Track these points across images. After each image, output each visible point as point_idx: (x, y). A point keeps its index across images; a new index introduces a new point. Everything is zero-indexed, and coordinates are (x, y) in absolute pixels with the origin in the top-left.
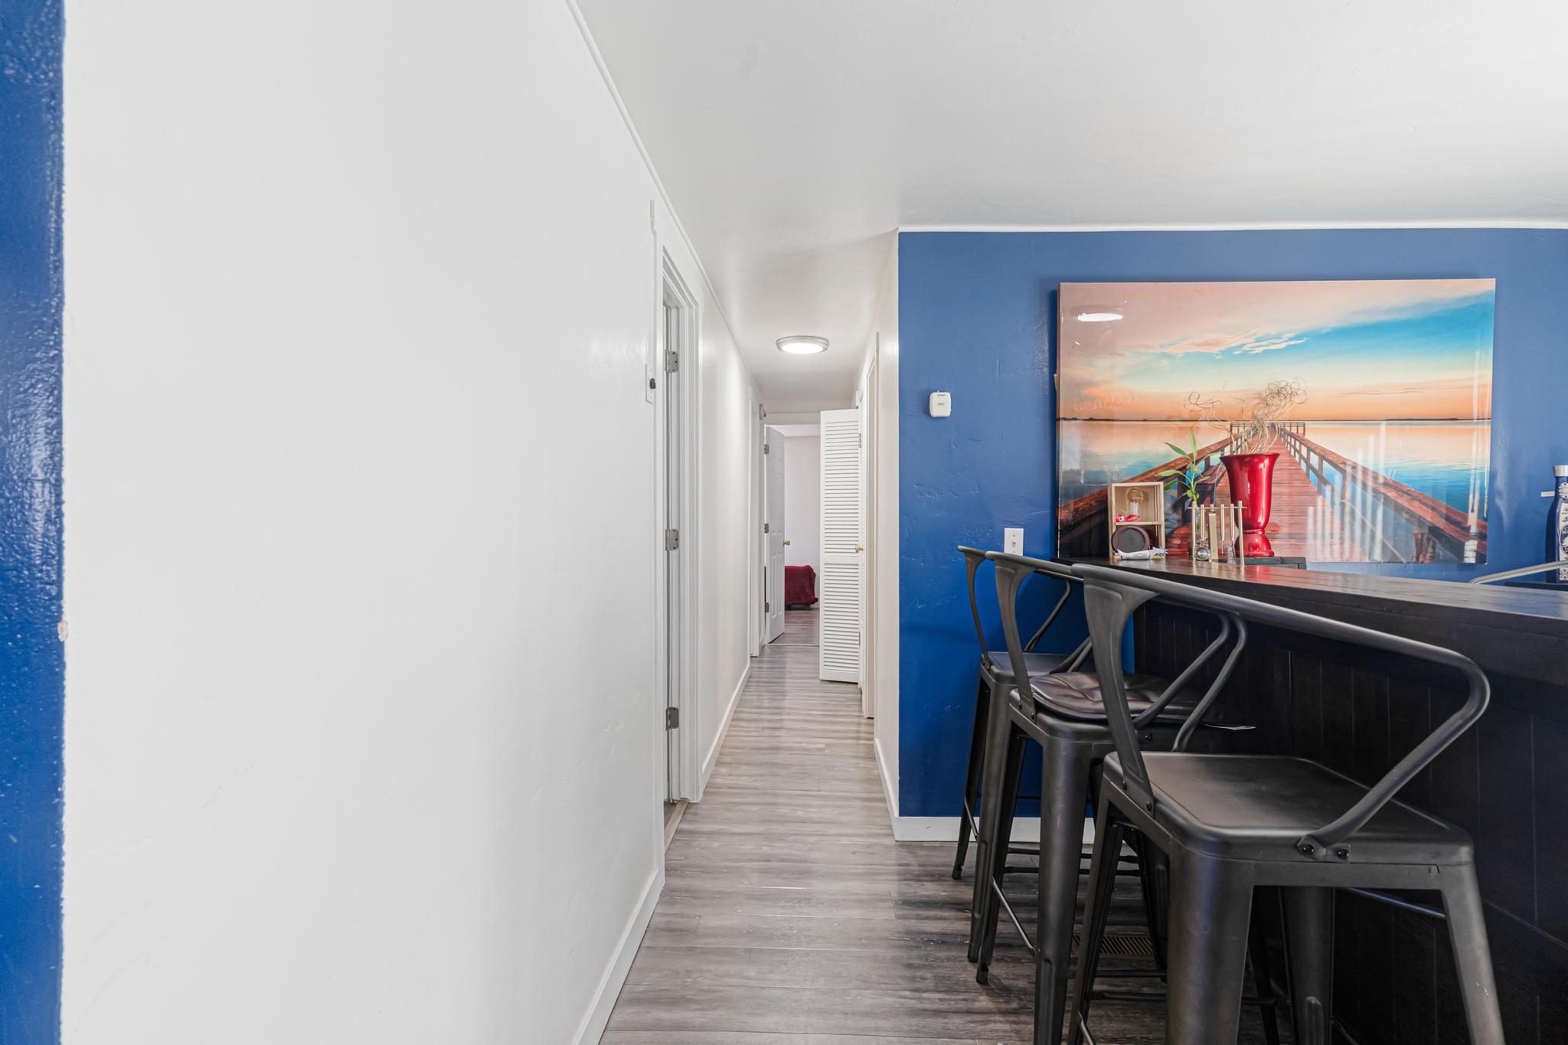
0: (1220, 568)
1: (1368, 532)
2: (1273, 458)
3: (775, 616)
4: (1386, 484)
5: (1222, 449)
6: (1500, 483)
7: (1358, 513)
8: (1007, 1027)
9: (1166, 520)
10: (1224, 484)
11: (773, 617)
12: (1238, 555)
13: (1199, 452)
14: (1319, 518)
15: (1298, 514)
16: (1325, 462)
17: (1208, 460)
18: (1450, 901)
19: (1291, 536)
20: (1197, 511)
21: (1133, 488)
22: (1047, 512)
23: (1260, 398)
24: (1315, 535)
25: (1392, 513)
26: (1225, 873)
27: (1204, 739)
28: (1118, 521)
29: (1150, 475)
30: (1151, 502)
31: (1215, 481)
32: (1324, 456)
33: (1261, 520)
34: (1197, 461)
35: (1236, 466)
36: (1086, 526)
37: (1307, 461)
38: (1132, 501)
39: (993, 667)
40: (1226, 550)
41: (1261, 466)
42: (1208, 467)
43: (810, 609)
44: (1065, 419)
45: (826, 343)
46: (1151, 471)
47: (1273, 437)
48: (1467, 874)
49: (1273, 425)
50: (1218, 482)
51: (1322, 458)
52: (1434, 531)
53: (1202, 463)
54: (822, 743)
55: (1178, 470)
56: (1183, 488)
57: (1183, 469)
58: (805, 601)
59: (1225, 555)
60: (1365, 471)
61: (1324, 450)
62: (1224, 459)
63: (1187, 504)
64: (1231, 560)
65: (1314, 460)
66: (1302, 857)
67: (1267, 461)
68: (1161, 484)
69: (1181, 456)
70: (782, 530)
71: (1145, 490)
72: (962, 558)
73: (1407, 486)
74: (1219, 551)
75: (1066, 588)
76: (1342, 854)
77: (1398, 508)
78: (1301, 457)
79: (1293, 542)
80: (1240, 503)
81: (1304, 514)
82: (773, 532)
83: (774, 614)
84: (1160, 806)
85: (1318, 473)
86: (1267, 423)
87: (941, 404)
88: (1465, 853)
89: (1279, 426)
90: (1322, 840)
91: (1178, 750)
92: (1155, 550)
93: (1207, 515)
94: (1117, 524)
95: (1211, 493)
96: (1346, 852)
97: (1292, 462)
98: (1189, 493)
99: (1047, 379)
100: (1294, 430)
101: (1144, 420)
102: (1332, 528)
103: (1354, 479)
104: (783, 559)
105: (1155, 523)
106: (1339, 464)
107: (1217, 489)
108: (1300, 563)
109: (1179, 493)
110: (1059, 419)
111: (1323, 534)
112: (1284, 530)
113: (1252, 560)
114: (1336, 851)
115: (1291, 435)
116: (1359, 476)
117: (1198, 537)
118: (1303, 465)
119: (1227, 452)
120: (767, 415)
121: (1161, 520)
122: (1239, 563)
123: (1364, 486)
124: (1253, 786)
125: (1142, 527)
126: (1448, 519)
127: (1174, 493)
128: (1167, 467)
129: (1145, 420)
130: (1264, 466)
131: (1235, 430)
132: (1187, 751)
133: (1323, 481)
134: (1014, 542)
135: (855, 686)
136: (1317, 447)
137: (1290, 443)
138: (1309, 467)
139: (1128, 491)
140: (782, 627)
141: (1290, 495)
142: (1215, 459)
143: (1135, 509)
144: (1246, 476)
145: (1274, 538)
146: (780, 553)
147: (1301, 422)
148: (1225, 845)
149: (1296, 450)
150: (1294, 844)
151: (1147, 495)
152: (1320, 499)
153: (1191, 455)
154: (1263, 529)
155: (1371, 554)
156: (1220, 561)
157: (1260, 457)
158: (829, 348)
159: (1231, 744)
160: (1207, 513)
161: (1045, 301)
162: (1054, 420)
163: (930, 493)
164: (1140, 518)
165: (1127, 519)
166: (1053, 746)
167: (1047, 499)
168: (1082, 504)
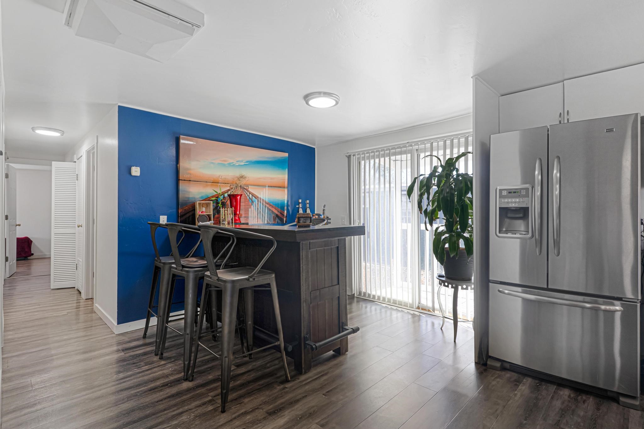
0: (228, 226)
1: (264, 217)
2: (241, 195)
3: (11, 263)
4: (268, 204)
6: (289, 203)
7: (261, 212)
8: (172, 365)
10: (229, 202)
11: (11, 264)
12: (232, 223)
13: (222, 192)
14: (252, 212)
15: (247, 211)
16: (253, 197)
17: (224, 195)
18: (272, 287)
19: (245, 217)
20: (222, 210)
21: (203, 203)
22: (175, 210)
23: (238, 178)
24: (251, 217)
25: (269, 211)
26: (233, 288)
27: (226, 266)
28: (199, 213)
29: (208, 199)
30: (208, 208)
31: (226, 201)
32: (253, 195)
33: (238, 213)
34: (221, 195)
35: (232, 197)
36: (188, 215)
37: (249, 196)
38: (203, 207)
39: (161, 261)
40: (229, 221)
41: (238, 198)
42: (224, 197)
43: (28, 260)
44: (181, 180)
45: (63, 133)
46: (208, 198)
47: (241, 189)
48: (274, 279)
49: (241, 186)
50: (227, 201)
51: (252, 196)
52: (277, 215)
54: (65, 312)
55: (216, 198)
56: (217, 203)
57: (218, 197)
58: (25, 256)
59: (229, 222)
60: (263, 200)
61: (253, 193)
62: (229, 195)
63: (218, 208)
64: (231, 224)
65: (251, 196)
66: (247, 281)
67: (239, 196)
68: (212, 202)
69: (216, 193)
70: (15, 219)
71: (207, 204)
72: (149, 226)
73: (271, 204)
74: (228, 222)
75: (183, 234)
76: (254, 279)
77: (270, 210)
78: (248, 195)
79: (246, 219)
80: (233, 208)
81: (248, 211)
82: (11, 219)
83: (10, 263)
84: (220, 278)
85: (252, 200)
86: (239, 185)
87: (136, 171)
88: (274, 275)
89: (242, 186)
90: (250, 277)
91: (222, 269)
92: (210, 222)
93: (224, 211)
94: (199, 214)
95: (225, 205)
96: (255, 279)
97: (245, 196)
98: (219, 205)
99: (175, 166)
100: (246, 188)
102: (255, 215)
103: (260, 202)
104: (16, 233)
105: (210, 214)
106: (256, 197)
108: (247, 224)
109: (216, 205)
110: (179, 180)
111: (253, 216)
112: (243, 215)
113: (236, 223)
114: (253, 279)
115: (245, 189)
116: (262, 201)
117: (222, 217)
118: (248, 198)
120: (9, 158)
121: (212, 213)
122: (233, 224)
123: (263, 204)
124: (237, 272)
126: (281, 213)
127: (215, 204)
128: (213, 197)
129: (206, 182)
130: (239, 198)
131: (231, 187)
132: (224, 269)
133: (253, 202)
134: (163, 220)
135: (74, 289)
136: (251, 192)
137: (245, 191)
138: (249, 198)
140: (15, 270)
141: (245, 205)
142: (226, 195)
143: (204, 209)
144: (234, 200)
145: (241, 218)
146: (14, 230)
147: (248, 186)
148: (233, 282)
149: (246, 193)
150: (246, 279)
151: (207, 205)
152: (252, 206)
153: (220, 193)
154: (238, 215)
155: (264, 222)
156: (228, 224)
157: (238, 195)
158: (64, 135)
159: (232, 267)
160: (225, 210)
161: (174, 140)
162: (177, 180)
163: (131, 203)
164: (205, 212)
165: (202, 213)
166: (188, 276)
167: (175, 206)
168: (187, 208)
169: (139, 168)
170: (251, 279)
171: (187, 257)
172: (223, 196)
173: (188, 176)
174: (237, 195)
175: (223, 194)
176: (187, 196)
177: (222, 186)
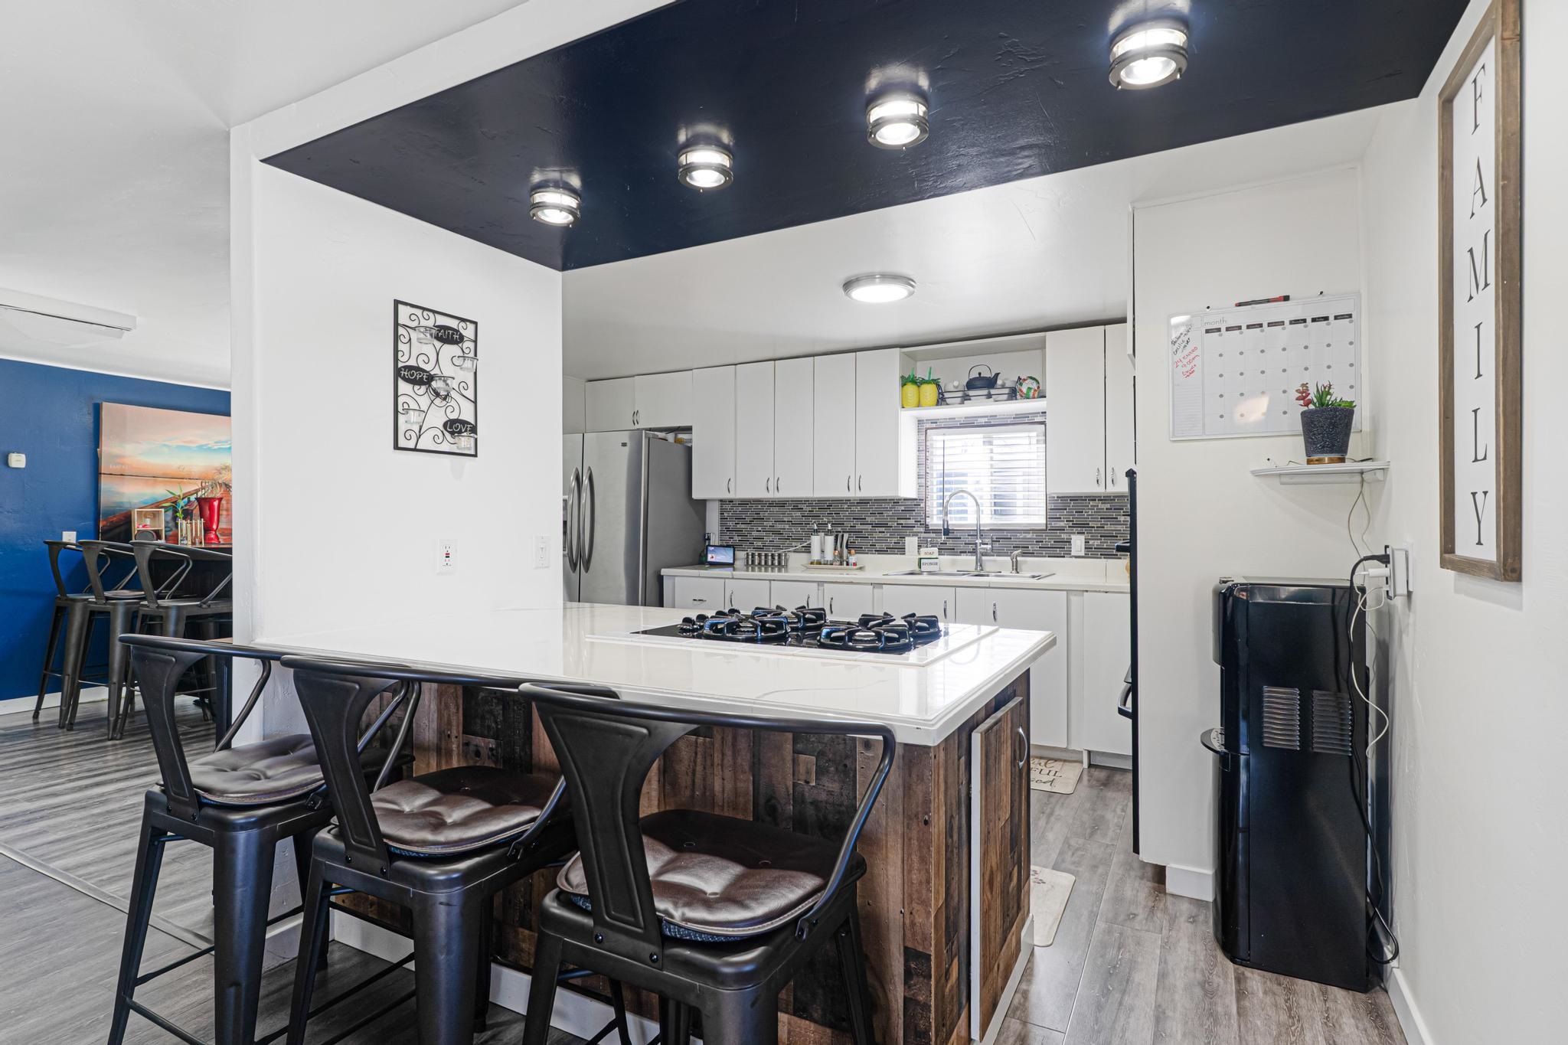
0: (191, 545)
2: (220, 500)
5: (197, 493)
9: (165, 527)
10: (197, 512)
12: (201, 542)
13: (184, 494)
17: (189, 498)
20: (183, 523)
21: (146, 511)
22: (91, 523)
23: (215, 470)
27: (175, 593)
28: (137, 526)
29: (157, 505)
30: (157, 518)
31: (192, 509)
33: (215, 527)
34: (183, 499)
35: (203, 503)
36: (116, 531)
38: (145, 517)
39: (70, 599)
40: (195, 539)
42: (189, 501)
44: (104, 473)
46: (158, 503)
47: (221, 489)
49: (221, 483)
50: (194, 509)
53: (186, 500)
55: (172, 503)
56: (175, 511)
57: (175, 502)
62: (198, 499)
63: (177, 520)
67: (218, 501)
68: (163, 510)
69: (173, 496)
71: (154, 512)
72: (45, 545)
75: (107, 562)
76: (209, 606)
80: (205, 518)
84: (162, 606)
86: (218, 482)
87: (18, 460)
89: (224, 484)
91: (165, 598)
92: (159, 541)
93: (186, 525)
94: (138, 528)
95: (189, 515)
98: (178, 514)
99: (92, 452)
101: (155, 477)
105: (159, 528)
107: (194, 512)
109: (173, 514)
110: (100, 473)
113: (207, 543)
117: (182, 532)
119: (200, 494)
121: (163, 527)
125: (153, 531)
127: (170, 514)
128: (166, 501)
130: (216, 503)
134: (69, 537)
139: (143, 513)
142: (193, 498)
143: (148, 521)
144: (207, 508)
148: (179, 608)
150: (197, 605)
151: (155, 515)
153: (179, 496)
154: (215, 531)
156: (186, 542)
157: (214, 499)
159: (180, 595)
160: (187, 523)
161: (91, 410)
162: (97, 474)
163: (8, 512)
164: (151, 526)
165: (143, 527)
166: (115, 610)
167: (91, 516)
168: (115, 519)
169: (23, 456)
170: (204, 606)
171: (116, 590)
172: (186, 499)
173: (119, 467)
174: (212, 500)
175: (187, 495)
176: (117, 499)
177: (184, 483)
